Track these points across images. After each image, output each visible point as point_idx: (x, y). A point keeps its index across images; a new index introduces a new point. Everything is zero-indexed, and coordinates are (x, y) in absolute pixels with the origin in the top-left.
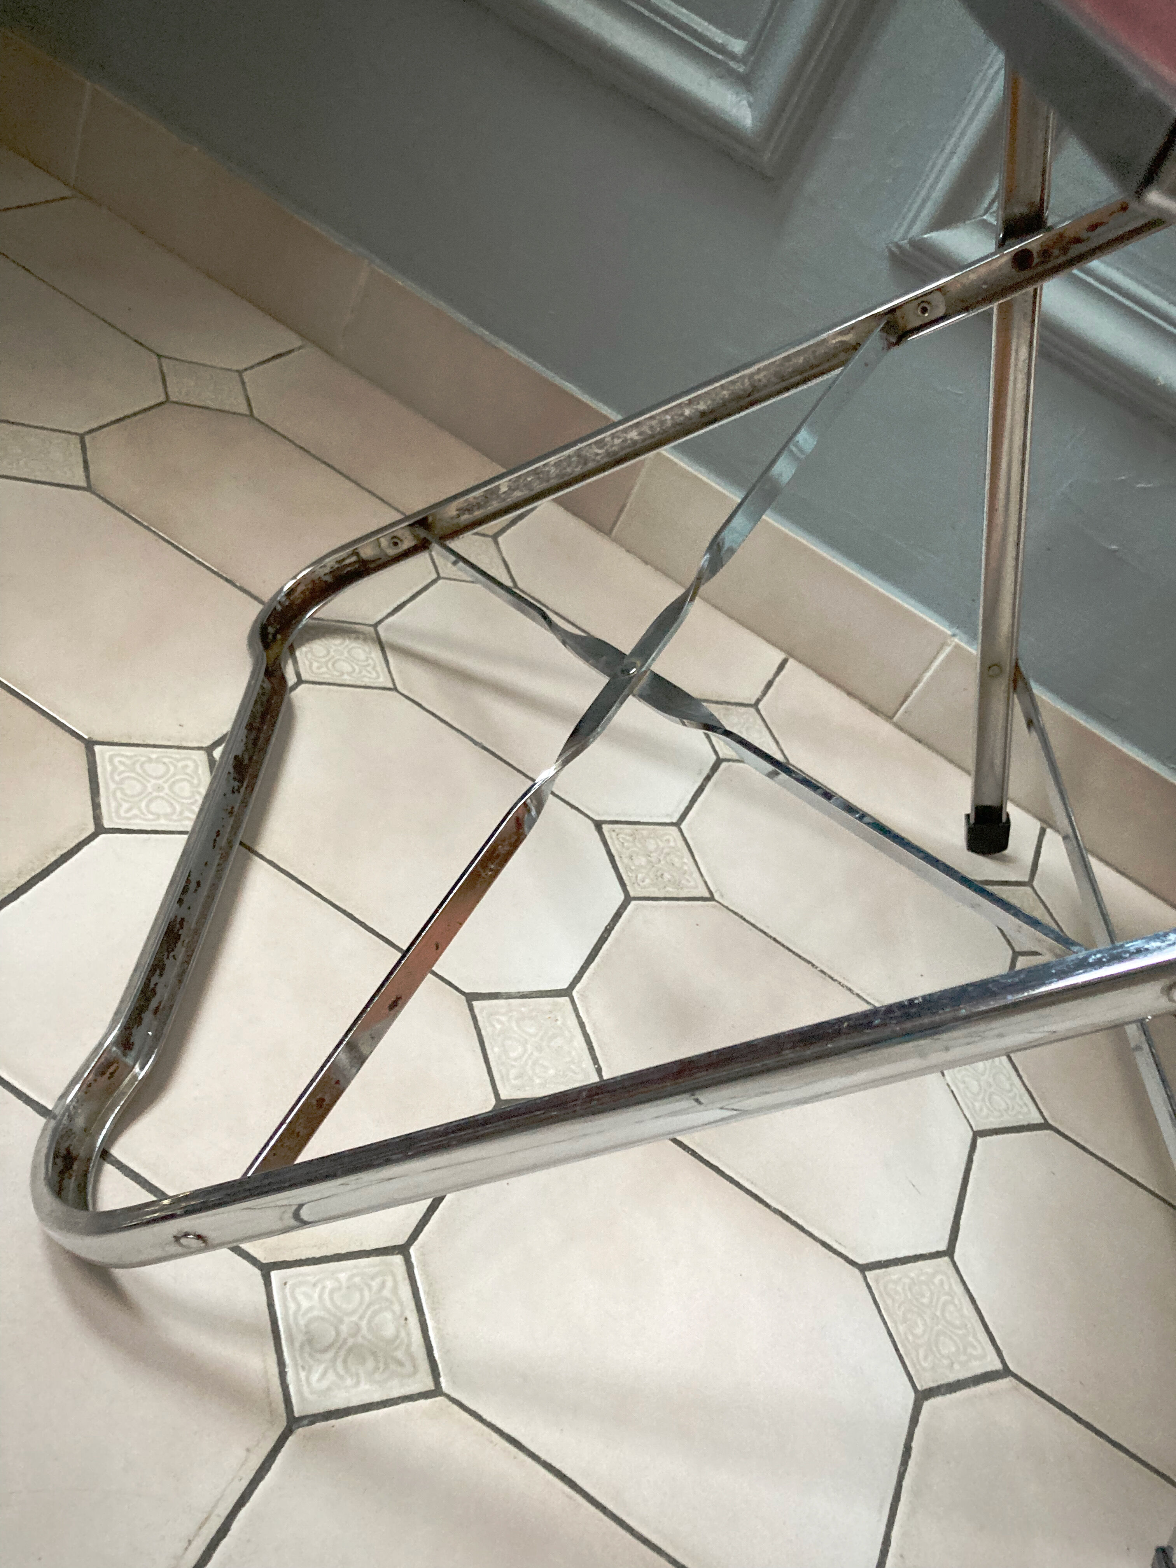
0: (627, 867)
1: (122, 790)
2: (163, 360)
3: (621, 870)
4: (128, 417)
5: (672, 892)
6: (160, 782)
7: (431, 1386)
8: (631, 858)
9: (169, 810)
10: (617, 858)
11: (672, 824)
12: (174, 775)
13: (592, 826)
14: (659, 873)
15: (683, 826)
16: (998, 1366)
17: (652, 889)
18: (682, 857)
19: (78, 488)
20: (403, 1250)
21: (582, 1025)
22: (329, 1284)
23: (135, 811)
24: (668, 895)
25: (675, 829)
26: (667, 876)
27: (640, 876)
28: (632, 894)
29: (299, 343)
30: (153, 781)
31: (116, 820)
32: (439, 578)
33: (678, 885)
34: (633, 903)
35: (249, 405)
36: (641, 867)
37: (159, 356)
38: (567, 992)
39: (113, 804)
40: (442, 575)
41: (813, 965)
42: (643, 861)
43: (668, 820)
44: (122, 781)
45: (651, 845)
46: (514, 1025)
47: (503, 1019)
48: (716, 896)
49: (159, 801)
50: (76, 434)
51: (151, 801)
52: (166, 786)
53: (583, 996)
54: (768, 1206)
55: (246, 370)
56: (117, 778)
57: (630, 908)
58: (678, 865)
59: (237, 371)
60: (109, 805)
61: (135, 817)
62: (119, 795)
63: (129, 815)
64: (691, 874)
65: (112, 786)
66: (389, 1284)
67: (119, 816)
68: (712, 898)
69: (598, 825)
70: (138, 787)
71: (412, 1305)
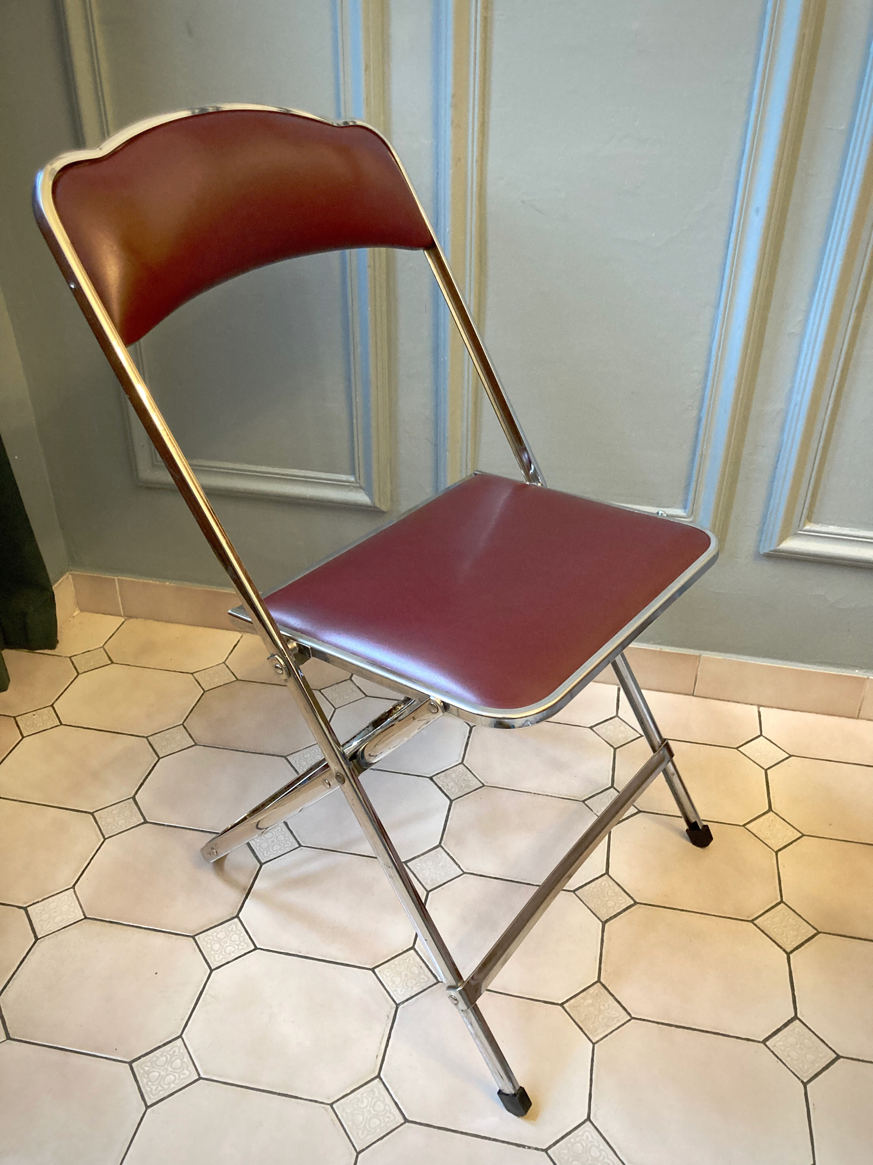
0: (448, 790)
1: (262, 848)
2: (194, 675)
3: (445, 792)
4: (194, 707)
5: (467, 790)
6: (272, 839)
7: (435, 981)
8: (448, 785)
9: (280, 847)
10: (442, 788)
11: (460, 764)
12: (276, 835)
13: (429, 780)
14: (460, 786)
15: (464, 762)
16: (632, 902)
17: (459, 793)
18: (467, 775)
19: (192, 746)
20: (413, 948)
21: (448, 854)
22: (393, 966)
23: (269, 853)
24: (466, 793)
25: (462, 765)
26: (463, 785)
27: (453, 791)
28: (452, 799)
29: (240, 635)
30: (270, 840)
31: (265, 859)
32: (335, 709)
33: (469, 787)
34: (453, 802)
35: (234, 675)
36: (453, 786)
37: (192, 674)
38: (440, 845)
39: (261, 854)
40: (336, 707)
41: (530, 793)
42: (452, 784)
43: (458, 763)
44: (260, 846)
45: (453, 776)
46: (424, 865)
47: (419, 864)
48: (485, 784)
49: (275, 846)
50: (180, 725)
51: (272, 847)
52: (275, 839)
53: (444, 844)
54: (533, 885)
55: (226, 660)
56: (258, 844)
57: (453, 805)
58: (466, 779)
59: (223, 663)
60: (260, 854)
61: (270, 854)
62: (262, 850)
63: (268, 855)
64: (473, 780)
65: (258, 848)
66: (412, 958)
67: (265, 857)
68: (484, 785)
69: (431, 778)
70: (266, 845)
71: (421, 962)
